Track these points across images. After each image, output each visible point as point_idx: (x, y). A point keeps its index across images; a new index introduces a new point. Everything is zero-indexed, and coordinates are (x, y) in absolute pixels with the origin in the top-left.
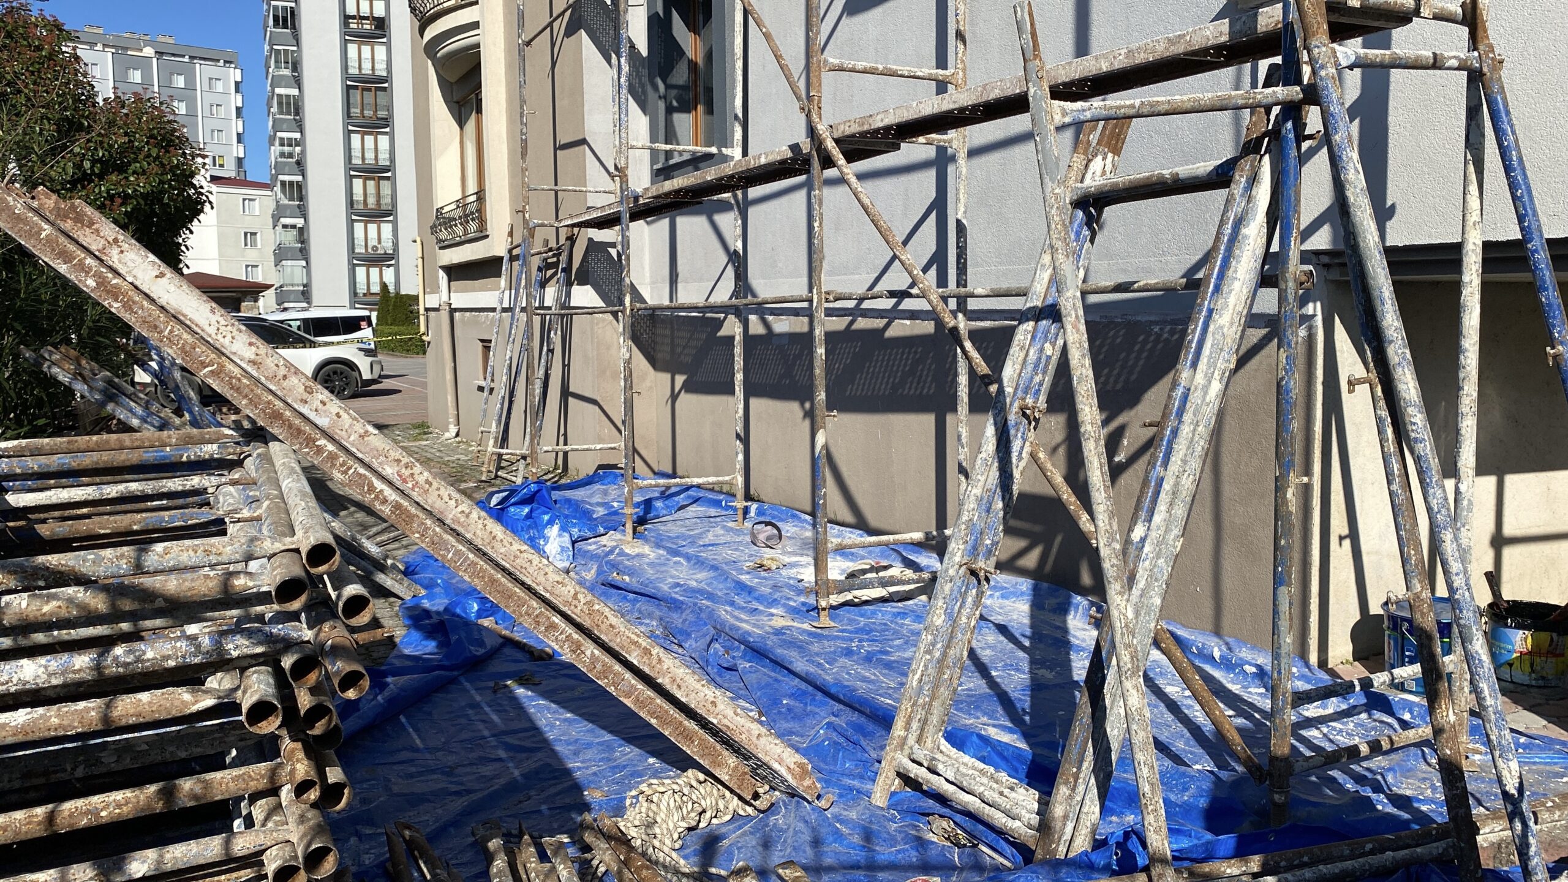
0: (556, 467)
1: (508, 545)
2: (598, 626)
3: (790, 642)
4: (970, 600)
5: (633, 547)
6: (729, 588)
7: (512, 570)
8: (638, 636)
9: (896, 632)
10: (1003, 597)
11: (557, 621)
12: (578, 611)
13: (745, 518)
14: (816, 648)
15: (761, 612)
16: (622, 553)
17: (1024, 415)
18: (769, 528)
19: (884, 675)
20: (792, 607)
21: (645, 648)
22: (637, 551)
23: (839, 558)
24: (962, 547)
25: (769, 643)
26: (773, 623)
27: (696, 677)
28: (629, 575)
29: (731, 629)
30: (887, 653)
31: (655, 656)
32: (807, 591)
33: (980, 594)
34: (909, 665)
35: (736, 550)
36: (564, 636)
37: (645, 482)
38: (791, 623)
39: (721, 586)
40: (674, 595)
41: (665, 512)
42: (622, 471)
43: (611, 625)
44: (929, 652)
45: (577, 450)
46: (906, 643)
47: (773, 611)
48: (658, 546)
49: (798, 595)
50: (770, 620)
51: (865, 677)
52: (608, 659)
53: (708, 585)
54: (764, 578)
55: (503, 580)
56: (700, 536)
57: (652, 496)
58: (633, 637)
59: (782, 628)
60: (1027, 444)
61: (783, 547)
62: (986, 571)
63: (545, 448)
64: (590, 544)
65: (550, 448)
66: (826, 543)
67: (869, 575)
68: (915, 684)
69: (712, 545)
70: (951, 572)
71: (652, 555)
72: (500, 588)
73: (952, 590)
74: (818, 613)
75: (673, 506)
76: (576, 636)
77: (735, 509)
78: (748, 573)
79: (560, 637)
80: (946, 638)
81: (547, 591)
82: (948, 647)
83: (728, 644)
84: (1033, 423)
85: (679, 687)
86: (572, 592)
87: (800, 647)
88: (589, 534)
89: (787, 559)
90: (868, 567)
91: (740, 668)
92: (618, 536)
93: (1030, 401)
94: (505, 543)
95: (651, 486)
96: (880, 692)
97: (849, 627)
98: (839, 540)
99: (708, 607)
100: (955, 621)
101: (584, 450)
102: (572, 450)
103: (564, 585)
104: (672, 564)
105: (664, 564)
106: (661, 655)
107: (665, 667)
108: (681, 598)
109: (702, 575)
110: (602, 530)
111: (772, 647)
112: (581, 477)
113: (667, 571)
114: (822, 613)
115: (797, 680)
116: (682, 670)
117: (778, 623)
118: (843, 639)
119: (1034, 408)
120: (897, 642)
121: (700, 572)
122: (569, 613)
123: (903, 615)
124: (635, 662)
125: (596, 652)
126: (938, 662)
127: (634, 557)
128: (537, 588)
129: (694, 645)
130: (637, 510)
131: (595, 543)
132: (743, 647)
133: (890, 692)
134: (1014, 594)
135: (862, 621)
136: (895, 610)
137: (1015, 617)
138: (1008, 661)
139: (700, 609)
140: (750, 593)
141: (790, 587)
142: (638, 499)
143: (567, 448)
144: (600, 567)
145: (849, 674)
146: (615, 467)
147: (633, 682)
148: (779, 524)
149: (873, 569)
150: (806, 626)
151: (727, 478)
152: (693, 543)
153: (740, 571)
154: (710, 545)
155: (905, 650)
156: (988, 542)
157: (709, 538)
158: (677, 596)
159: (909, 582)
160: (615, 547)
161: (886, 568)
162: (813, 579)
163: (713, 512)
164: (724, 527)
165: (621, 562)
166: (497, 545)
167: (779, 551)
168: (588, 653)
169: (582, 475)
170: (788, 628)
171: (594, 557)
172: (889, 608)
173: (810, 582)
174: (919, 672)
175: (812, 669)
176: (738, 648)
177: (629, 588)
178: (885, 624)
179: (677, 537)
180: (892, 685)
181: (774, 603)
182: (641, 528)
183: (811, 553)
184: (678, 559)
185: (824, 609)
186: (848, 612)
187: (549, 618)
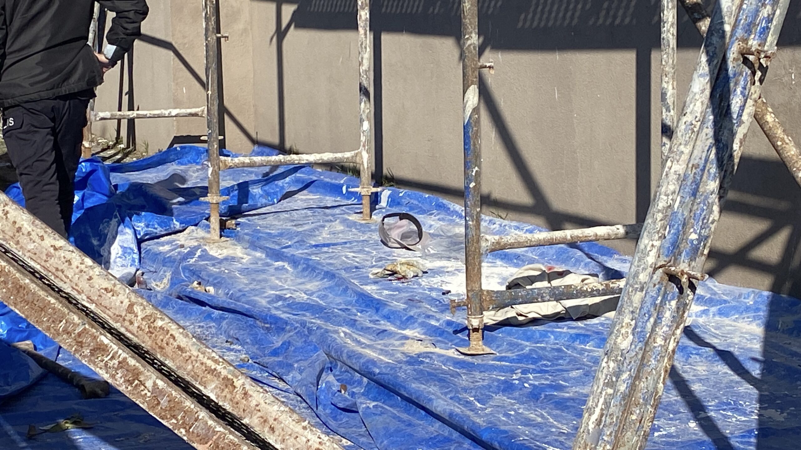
0: (118, 140)
1: (38, 240)
2: (161, 348)
3: (429, 374)
4: (668, 315)
5: (220, 247)
6: (350, 303)
7: (44, 272)
8: (216, 362)
9: (573, 361)
10: (721, 313)
11: (106, 341)
12: (134, 328)
13: (372, 209)
14: (464, 380)
15: (391, 334)
16: (205, 256)
17: (746, 61)
18: (405, 222)
19: (555, 417)
20: (433, 326)
21: (226, 379)
22: (225, 253)
23: (499, 262)
24: (657, 243)
25: (402, 375)
26: (405, 349)
27: (295, 416)
28: (214, 285)
29: (349, 357)
30: (560, 388)
31: (239, 389)
32: (456, 307)
33: (682, 308)
34: (584, 402)
35: (359, 252)
36: (116, 362)
37: (236, 160)
38: (432, 349)
39: (338, 300)
40: (274, 312)
41: (264, 201)
42: (205, 145)
43: (179, 348)
44: (610, 384)
45: (144, 117)
46: (586, 374)
47: (407, 332)
48: (254, 245)
49: (442, 312)
50: (403, 344)
51: (530, 420)
52: (176, 393)
53: (323, 298)
54: (397, 289)
55: (33, 286)
56: (311, 233)
57: (247, 179)
58: (209, 363)
59: (419, 355)
60: (750, 102)
61: (424, 248)
62: (690, 277)
63: (102, 115)
64: (163, 244)
65: (107, 114)
66: (478, 241)
67: (538, 285)
68: (591, 426)
69: (328, 245)
70: (643, 277)
71: (246, 259)
72: (29, 298)
73: (643, 302)
74: (469, 335)
75: (275, 193)
76: (132, 362)
77: (359, 197)
78: (376, 283)
79: (111, 364)
80: (634, 366)
81: (92, 301)
82: (637, 377)
83: (345, 376)
84: (759, 74)
85: (272, 429)
86: (126, 303)
87: (441, 380)
88: (159, 230)
89: (428, 264)
90: (537, 273)
91: (361, 408)
92: (199, 232)
93: (753, 43)
94: (34, 236)
95: (244, 165)
96: (549, 438)
97: (509, 354)
98: (497, 237)
99: (319, 328)
100: (647, 344)
101: (154, 117)
102: (139, 117)
103: (114, 293)
104: (272, 270)
105: (263, 271)
106: (247, 387)
107: (254, 403)
108: (284, 316)
109: (313, 285)
110: (177, 225)
111: (405, 380)
112: (151, 153)
113: (266, 281)
114: (474, 335)
115: (438, 424)
116: (276, 408)
117: (415, 348)
118: (501, 369)
119: (759, 52)
120: (574, 374)
121: (310, 281)
122: (122, 330)
123: (584, 337)
124: (213, 397)
125: (161, 384)
126: (624, 398)
127: (221, 262)
128: (78, 297)
129: (299, 377)
130: (225, 198)
131: (168, 243)
132: (365, 380)
133: (562, 439)
134: (736, 309)
135: (528, 346)
136: (572, 331)
137: (736, 340)
138: (724, 399)
139: (310, 330)
140: (377, 310)
141: (432, 301)
142: (226, 183)
143: (132, 114)
144: (175, 273)
145: (508, 415)
146: (197, 139)
147: (210, 422)
148: (420, 218)
149: (542, 277)
150: (452, 353)
151: (348, 155)
152: (301, 243)
153: (365, 280)
154: (324, 245)
155: (584, 384)
156: (694, 236)
157: (324, 236)
158: (278, 313)
159: (592, 294)
160: (196, 248)
161: (561, 275)
162: (463, 290)
163: (329, 200)
164: (344, 221)
165: (205, 268)
166: (24, 240)
167: (418, 253)
168: (149, 384)
169: (152, 152)
170: (427, 355)
171: (167, 261)
172: (564, 328)
173: (458, 295)
174: (598, 411)
175: (457, 409)
176: (360, 383)
177: (215, 302)
178: (559, 350)
179: (281, 235)
180: (565, 429)
181: (408, 322)
182: (231, 223)
183: (462, 255)
184: (280, 263)
185: (476, 330)
186: (510, 334)
187: (95, 338)
